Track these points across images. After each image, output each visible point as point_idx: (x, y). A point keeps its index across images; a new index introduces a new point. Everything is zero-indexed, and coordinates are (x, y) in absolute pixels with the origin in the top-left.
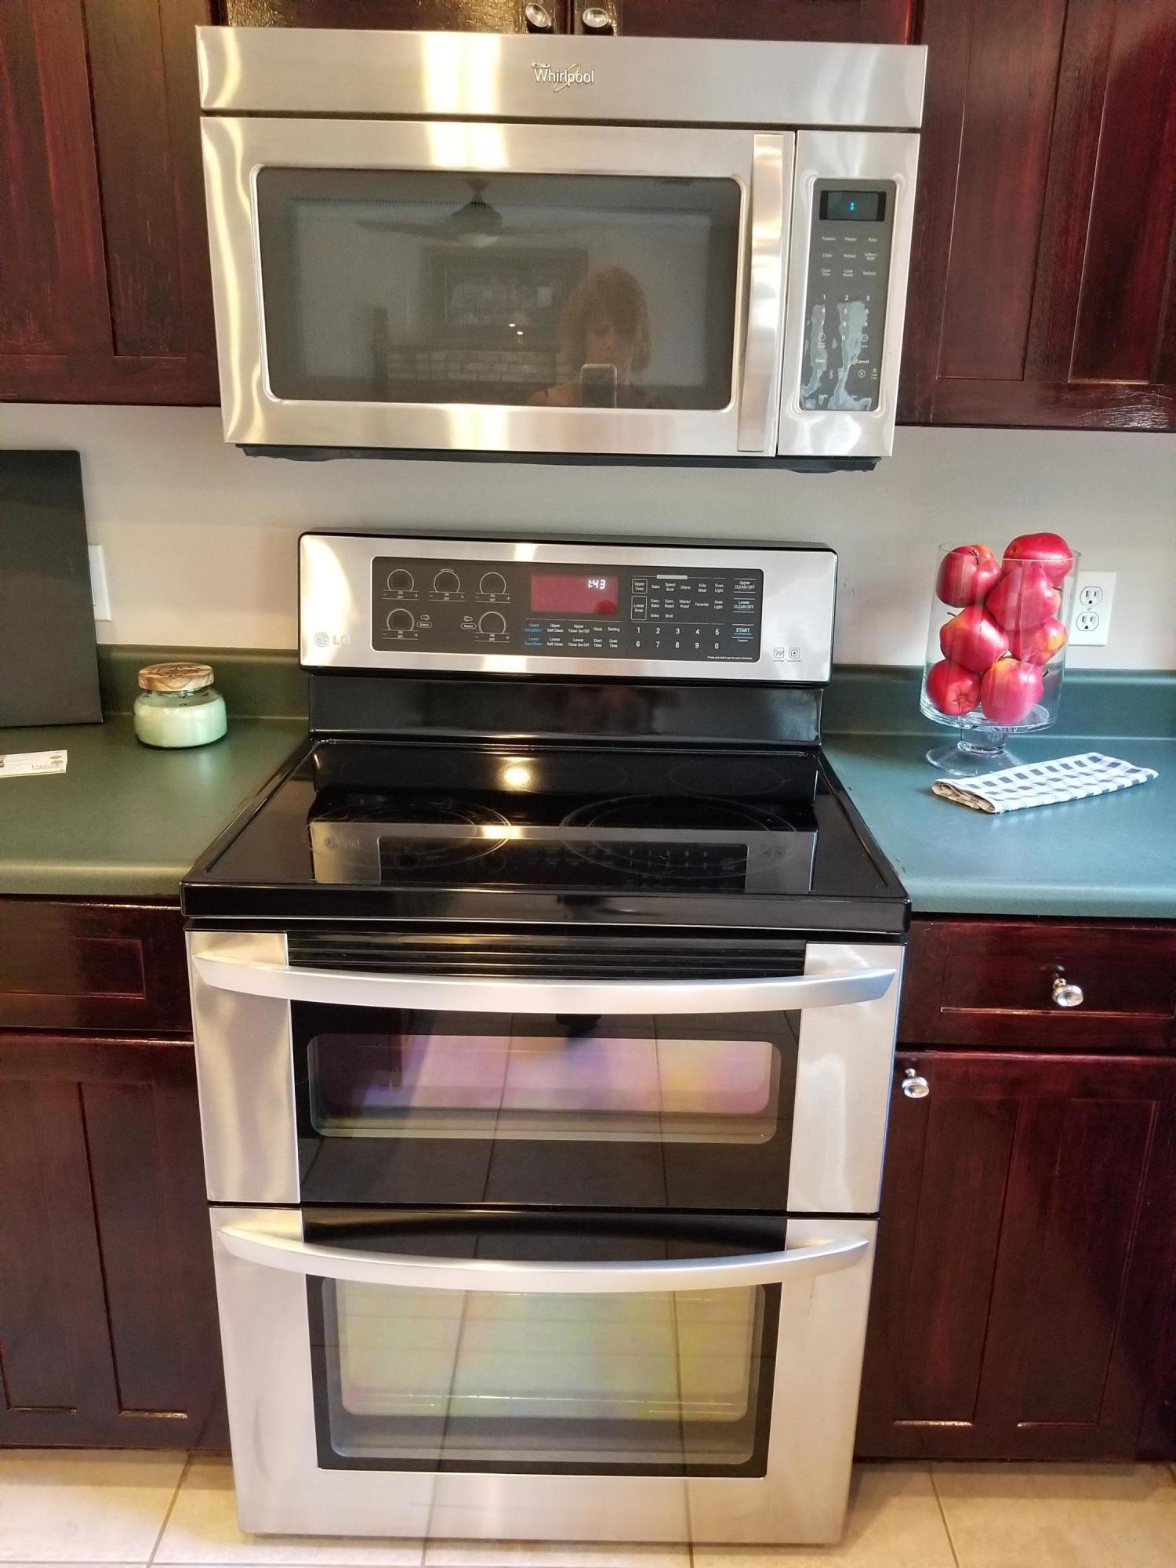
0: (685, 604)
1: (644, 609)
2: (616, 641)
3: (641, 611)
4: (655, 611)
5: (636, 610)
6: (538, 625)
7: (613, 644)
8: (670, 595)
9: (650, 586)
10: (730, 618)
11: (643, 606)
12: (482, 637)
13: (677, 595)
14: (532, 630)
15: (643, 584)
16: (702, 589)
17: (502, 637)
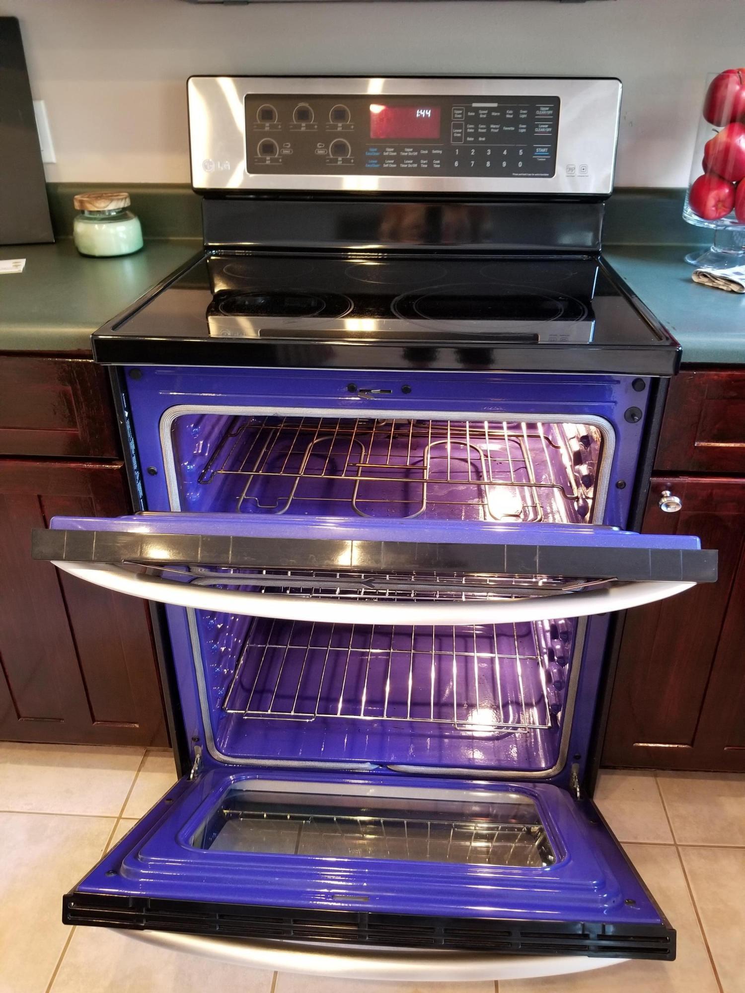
0: (494, 128)
1: (461, 133)
2: (438, 162)
3: (459, 135)
4: (470, 135)
5: (455, 135)
6: (376, 150)
7: (437, 164)
8: (483, 121)
9: (467, 112)
10: (531, 139)
11: (460, 131)
12: (332, 161)
13: (489, 120)
14: (371, 154)
15: (461, 112)
16: (509, 115)
17: (348, 161)
